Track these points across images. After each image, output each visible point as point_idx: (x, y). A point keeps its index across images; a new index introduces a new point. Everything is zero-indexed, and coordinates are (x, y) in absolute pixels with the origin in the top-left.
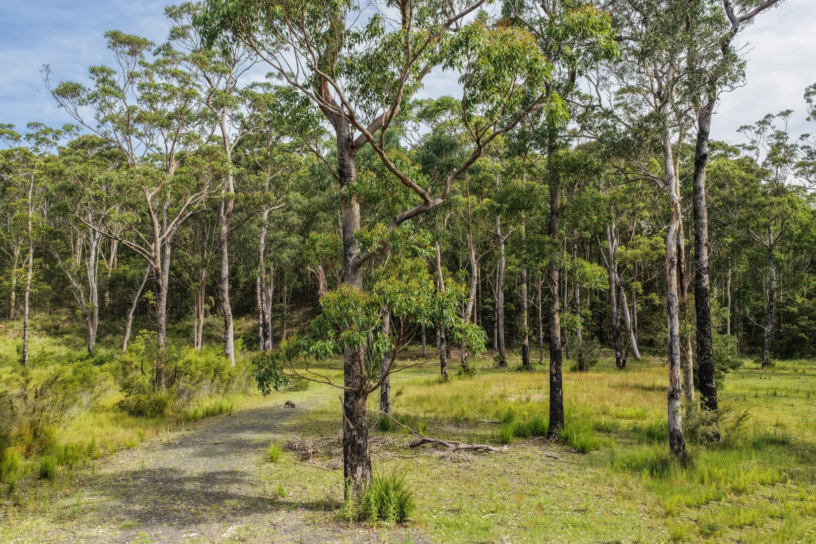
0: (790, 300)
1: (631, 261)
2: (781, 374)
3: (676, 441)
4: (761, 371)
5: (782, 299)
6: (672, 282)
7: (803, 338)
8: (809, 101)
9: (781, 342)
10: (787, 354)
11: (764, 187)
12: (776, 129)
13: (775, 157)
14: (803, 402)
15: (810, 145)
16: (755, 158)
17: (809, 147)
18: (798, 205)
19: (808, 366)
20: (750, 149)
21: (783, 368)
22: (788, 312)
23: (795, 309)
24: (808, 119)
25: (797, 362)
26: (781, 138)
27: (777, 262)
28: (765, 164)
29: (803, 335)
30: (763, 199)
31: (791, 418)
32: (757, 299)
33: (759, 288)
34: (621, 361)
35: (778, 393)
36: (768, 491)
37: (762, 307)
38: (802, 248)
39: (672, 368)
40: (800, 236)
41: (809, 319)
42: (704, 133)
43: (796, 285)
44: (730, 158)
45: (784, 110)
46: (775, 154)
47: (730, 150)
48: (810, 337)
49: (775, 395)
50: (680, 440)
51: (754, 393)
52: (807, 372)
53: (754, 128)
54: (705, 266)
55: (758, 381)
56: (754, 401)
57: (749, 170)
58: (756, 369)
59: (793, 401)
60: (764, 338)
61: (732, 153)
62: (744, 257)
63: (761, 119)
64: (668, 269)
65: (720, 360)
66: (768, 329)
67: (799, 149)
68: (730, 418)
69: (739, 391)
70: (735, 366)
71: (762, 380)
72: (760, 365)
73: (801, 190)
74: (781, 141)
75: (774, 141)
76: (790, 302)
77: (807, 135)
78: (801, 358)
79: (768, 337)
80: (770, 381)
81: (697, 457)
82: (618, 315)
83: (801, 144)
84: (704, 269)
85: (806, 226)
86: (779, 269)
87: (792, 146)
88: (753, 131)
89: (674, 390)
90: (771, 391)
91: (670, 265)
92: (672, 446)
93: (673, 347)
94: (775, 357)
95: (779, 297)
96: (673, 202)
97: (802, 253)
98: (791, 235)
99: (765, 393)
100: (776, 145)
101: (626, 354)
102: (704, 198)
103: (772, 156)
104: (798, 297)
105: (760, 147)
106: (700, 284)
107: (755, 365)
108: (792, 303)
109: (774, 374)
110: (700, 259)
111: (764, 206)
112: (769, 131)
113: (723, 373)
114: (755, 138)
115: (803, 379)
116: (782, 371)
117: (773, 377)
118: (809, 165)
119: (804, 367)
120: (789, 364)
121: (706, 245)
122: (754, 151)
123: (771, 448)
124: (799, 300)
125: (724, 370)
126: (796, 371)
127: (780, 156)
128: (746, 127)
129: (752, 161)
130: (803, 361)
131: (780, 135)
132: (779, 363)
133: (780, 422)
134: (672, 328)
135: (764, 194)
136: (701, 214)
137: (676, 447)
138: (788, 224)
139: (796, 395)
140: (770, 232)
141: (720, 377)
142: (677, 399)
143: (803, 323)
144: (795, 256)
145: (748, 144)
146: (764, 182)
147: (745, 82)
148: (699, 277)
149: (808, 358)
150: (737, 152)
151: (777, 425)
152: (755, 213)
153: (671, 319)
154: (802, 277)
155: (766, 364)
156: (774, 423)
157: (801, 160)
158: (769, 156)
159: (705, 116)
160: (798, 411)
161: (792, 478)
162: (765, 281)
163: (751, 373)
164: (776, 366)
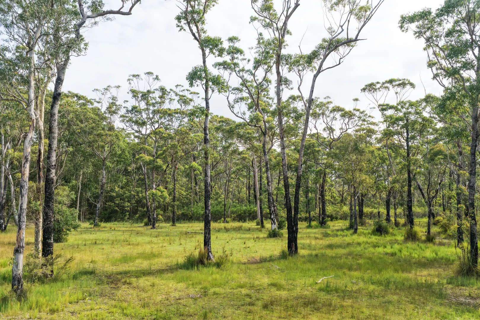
0: (112, 189)
1: (18, 159)
2: (103, 231)
3: (16, 282)
4: (93, 229)
5: (109, 189)
6: (25, 172)
7: (117, 210)
8: (130, 83)
9: (106, 212)
10: (108, 219)
11: (104, 125)
12: (112, 94)
13: (110, 109)
14: (109, 246)
15: (128, 107)
16: (100, 108)
17: (127, 108)
18: (120, 138)
19: (118, 226)
20: (98, 102)
21: (105, 227)
22: (111, 196)
23: (114, 194)
24: (128, 93)
25: (112, 223)
26: (114, 100)
27: (107, 168)
28: (105, 113)
29: (117, 208)
30: (102, 132)
31: (101, 256)
32: (96, 188)
33: (97, 182)
34: (4, 226)
35: (98, 242)
36: (72, 308)
37: (98, 193)
38: (120, 162)
39: (19, 231)
40: (120, 155)
41: (120, 200)
42: (60, 80)
43: (116, 181)
44: (88, 106)
45: (117, 85)
46: (110, 108)
47: (88, 102)
48: (120, 209)
49: (96, 243)
50: (19, 281)
51: (84, 243)
52: (116, 229)
53: (101, 91)
54: (53, 164)
55: (89, 235)
56: (83, 248)
57: (97, 115)
58: (90, 228)
59: (104, 247)
60: (96, 210)
61: (89, 104)
62: (90, 164)
63: (106, 87)
64: (23, 163)
65: (67, 224)
66: (98, 205)
67: (123, 108)
68: (60, 262)
69: (76, 243)
70: (75, 227)
71: (91, 235)
72: (93, 226)
73: (123, 131)
74: (114, 102)
75: (111, 101)
76: (112, 190)
77: (127, 101)
78: (115, 221)
79: (98, 210)
80: (95, 235)
81: (30, 292)
82: (4, 195)
83: (124, 105)
84: (52, 166)
85: (124, 150)
86: (109, 172)
87: (119, 105)
88: (101, 93)
89: (19, 247)
90: (94, 241)
91: (25, 160)
92: (13, 286)
93: (21, 217)
94: (101, 221)
95: (107, 187)
96: (31, 119)
97: (120, 164)
98: (116, 154)
99: (90, 243)
100: (112, 103)
101: (8, 221)
102: (56, 121)
103: (109, 108)
104: (116, 188)
105: (103, 102)
106: (49, 175)
107: (90, 226)
108: (113, 191)
109: (99, 231)
110: (51, 159)
111: (102, 135)
112: (109, 95)
113: (68, 232)
114: (101, 97)
115: (113, 233)
116: (104, 229)
117: (98, 233)
118: (127, 117)
119: (115, 226)
120: (108, 225)
121: (55, 150)
122: (100, 104)
123: (84, 277)
124: (117, 189)
125: (69, 230)
126: (111, 229)
127: (113, 109)
128: (97, 90)
129: (99, 109)
130: (116, 223)
131: (114, 98)
132: (103, 224)
133: (94, 259)
134: (22, 204)
135: (103, 129)
136: (54, 130)
137: (15, 287)
138: (115, 147)
139: (107, 242)
140: (104, 151)
141: (67, 234)
142: (20, 252)
143: (117, 202)
144: (117, 165)
145: (97, 100)
146: (105, 123)
147: (86, 53)
148: (49, 170)
149: (118, 221)
150: (92, 104)
151: (91, 262)
152: (97, 139)
153: (22, 197)
154: (119, 177)
155: (96, 225)
156: (90, 261)
157: (123, 114)
158: (107, 108)
159: (62, 69)
160: (106, 252)
161: (90, 295)
162: (100, 178)
163: (86, 231)
164: (101, 226)
